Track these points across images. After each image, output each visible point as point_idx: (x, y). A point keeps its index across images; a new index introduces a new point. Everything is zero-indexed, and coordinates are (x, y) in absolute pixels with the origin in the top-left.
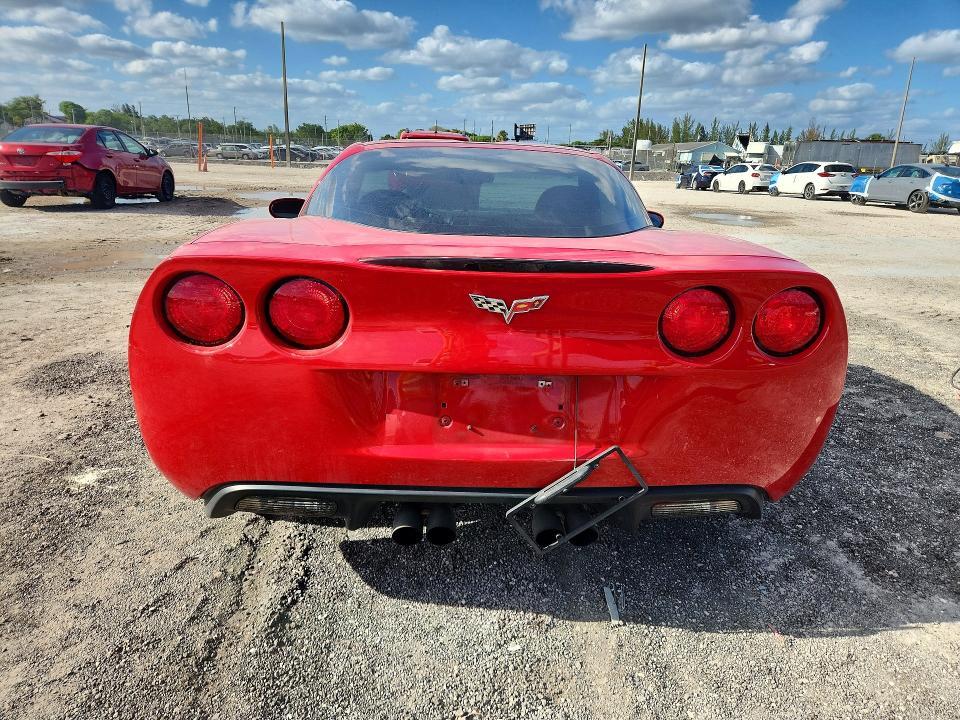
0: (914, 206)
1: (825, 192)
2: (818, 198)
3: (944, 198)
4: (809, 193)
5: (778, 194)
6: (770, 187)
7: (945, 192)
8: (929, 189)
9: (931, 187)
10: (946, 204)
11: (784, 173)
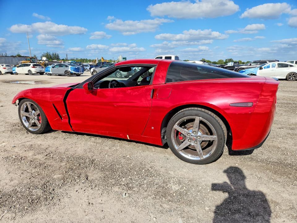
0: (67, 75)
1: (36, 72)
2: (33, 74)
3: (74, 72)
4: (30, 73)
5: (17, 74)
6: (13, 72)
7: (74, 71)
8: (70, 70)
9: (70, 69)
10: (75, 74)
11: (18, 67)
